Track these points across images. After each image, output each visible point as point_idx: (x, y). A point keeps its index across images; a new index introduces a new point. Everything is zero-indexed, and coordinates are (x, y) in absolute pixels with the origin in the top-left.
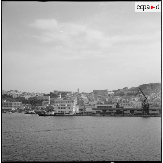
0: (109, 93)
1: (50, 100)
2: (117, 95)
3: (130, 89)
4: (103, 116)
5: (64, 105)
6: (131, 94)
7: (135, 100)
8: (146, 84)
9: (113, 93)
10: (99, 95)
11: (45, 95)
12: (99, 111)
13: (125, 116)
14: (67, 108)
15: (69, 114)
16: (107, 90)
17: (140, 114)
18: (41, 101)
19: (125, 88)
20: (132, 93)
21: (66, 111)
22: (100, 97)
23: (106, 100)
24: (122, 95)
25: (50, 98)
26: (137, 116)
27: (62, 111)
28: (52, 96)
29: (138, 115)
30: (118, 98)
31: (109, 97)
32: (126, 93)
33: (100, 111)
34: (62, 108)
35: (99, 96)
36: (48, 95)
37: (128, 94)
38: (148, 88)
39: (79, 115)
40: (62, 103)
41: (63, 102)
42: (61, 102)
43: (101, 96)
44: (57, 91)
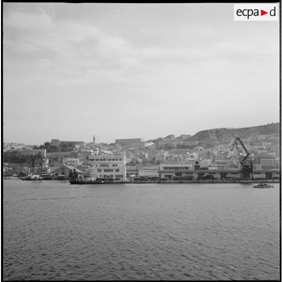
0: (147, 145)
1: (46, 157)
2: (160, 148)
3: (178, 138)
4: (181, 183)
5: (108, 165)
6: (183, 147)
7: (193, 156)
8: (208, 130)
9: (153, 145)
10: (130, 147)
11: (35, 148)
12: (169, 176)
13: (216, 183)
14: (114, 171)
15: (119, 180)
16: (140, 139)
17: (237, 179)
18: (30, 157)
19: (169, 137)
20: (186, 144)
21: (112, 176)
22: (133, 152)
23: (144, 156)
24: (168, 147)
25: (47, 152)
26: (235, 182)
27: (105, 176)
28: (49, 149)
29: (237, 181)
30: (163, 152)
31: (147, 151)
32: (175, 144)
33: (171, 176)
34: (105, 171)
35: (131, 149)
36: (41, 147)
37: (179, 146)
38: (211, 137)
39: (138, 181)
40: (103, 162)
41: (104, 160)
42: (101, 160)
43: (134, 149)
44: (58, 140)
